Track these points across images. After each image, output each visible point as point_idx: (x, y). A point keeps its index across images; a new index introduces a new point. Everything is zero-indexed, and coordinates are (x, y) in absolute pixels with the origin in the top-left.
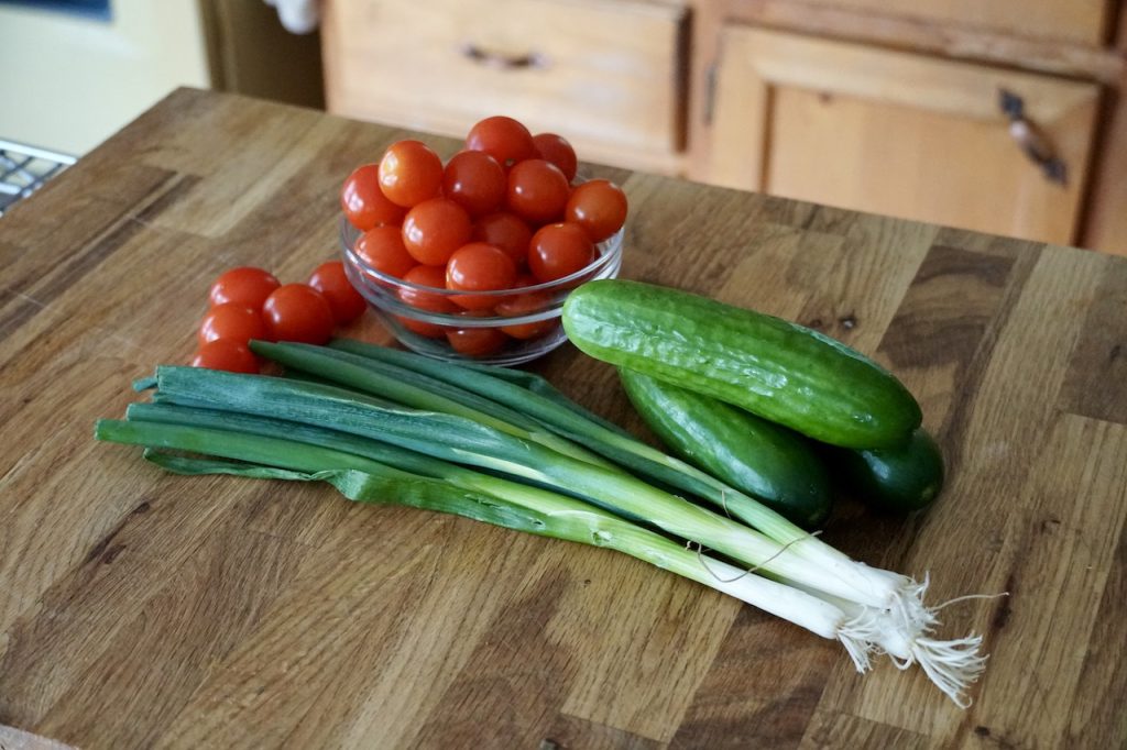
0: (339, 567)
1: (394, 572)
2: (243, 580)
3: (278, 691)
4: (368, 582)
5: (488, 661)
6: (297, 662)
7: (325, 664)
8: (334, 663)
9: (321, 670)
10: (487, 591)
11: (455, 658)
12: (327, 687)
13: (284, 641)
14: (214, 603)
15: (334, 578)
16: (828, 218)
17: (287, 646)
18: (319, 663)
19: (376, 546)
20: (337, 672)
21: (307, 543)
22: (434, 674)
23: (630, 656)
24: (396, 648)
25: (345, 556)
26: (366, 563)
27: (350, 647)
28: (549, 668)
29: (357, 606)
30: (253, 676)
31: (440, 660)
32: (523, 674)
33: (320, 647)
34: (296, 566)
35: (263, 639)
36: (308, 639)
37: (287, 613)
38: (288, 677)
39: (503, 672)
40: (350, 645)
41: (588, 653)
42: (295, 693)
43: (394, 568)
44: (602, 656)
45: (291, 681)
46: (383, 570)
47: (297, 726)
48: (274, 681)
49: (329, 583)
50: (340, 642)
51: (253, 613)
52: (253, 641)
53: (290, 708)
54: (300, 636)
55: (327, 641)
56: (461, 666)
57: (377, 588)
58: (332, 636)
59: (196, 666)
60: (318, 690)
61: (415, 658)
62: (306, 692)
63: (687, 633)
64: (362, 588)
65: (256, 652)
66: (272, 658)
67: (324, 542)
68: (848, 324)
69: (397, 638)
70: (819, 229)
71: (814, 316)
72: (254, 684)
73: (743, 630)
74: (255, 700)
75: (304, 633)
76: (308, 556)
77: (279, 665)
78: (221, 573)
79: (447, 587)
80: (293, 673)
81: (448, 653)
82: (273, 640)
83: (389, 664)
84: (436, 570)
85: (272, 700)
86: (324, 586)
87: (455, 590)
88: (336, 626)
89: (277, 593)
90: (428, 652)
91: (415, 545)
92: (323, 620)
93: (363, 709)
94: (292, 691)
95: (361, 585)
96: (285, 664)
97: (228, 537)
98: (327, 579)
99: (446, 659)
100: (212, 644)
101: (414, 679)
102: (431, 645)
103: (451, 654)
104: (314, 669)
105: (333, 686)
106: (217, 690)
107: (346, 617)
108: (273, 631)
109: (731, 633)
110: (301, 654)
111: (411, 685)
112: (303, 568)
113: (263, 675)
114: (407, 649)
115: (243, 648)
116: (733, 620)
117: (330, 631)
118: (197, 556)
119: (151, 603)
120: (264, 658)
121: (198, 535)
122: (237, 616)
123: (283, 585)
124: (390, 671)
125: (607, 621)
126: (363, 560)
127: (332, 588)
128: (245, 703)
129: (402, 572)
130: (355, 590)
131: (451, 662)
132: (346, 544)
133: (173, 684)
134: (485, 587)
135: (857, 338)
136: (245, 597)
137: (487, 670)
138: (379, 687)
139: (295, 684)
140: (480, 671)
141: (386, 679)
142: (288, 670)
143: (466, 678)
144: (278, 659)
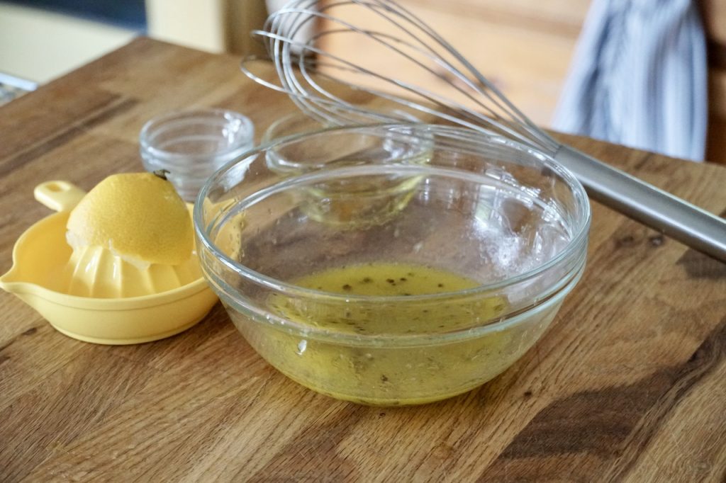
0: (178, 387)
1: (223, 394)
2: (98, 389)
3: (105, 472)
4: (199, 400)
5: (284, 466)
6: (125, 452)
7: (150, 455)
8: (155, 457)
9: (144, 459)
10: (296, 414)
11: (257, 461)
12: (146, 472)
13: (119, 437)
14: (69, 404)
15: (172, 395)
16: (659, 162)
17: (121, 440)
18: (143, 455)
19: (213, 374)
20: (157, 463)
21: (157, 367)
22: (237, 471)
23: (404, 473)
24: (209, 449)
25: (186, 379)
26: (201, 386)
27: (171, 446)
28: (334, 475)
29: (185, 417)
30: (87, 459)
31: (244, 461)
32: (310, 478)
33: (147, 444)
34: (144, 383)
35: (103, 433)
36: (139, 437)
37: (126, 416)
38: (115, 463)
39: (294, 475)
40: (172, 444)
41: (370, 466)
42: (118, 475)
43: (223, 391)
44: (380, 470)
45: (117, 466)
46: (214, 392)
48: (104, 464)
49: (166, 398)
50: (165, 440)
51: (99, 414)
52: (95, 434)
54: (133, 434)
55: (154, 439)
56: (260, 467)
57: (205, 405)
58: (160, 436)
59: (43, 448)
60: (137, 474)
61: (224, 458)
62: (129, 474)
63: (458, 460)
64: (193, 403)
65: (94, 442)
66: (105, 448)
67: (170, 368)
68: (657, 242)
69: (213, 442)
70: (649, 170)
71: (628, 233)
72: (86, 465)
73: (506, 462)
74: (84, 477)
75: (138, 431)
76: (155, 377)
77: (111, 453)
78: (81, 383)
79: (263, 409)
80: (120, 460)
81: (252, 457)
82: (111, 434)
83: (201, 461)
84: (258, 395)
85: (98, 478)
86: (162, 399)
87: (269, 412)
88: (165, 429)
89: (123, 401)
90: (235, 455)
91: (245, 375)
92: (155, 424)
94: (116, 473)
95: (193, 401)
96: (116, 453)
97: (93, 358)
98: (167, 394)
99: (249, 461)
100: (61, 433)
101: (219, 473)
102: (239, 450)
103: (255, 457)
104: (138, 459)
105: (151, 473)
106: (56, 466)
107: (175, 423)
108: (113, 428)
109: (495, 463)
110: (130, 447)
111: (215, 477)
112: (149, 386)
113: (96, 459)
114: (219, 451)
115: (84, 439)
116: (499, 454)
117: (158, 432)
118: (65, 369)
119: (19, 400)
120: (100, 447)
121: (71, 354)
122: (86, 414)
123: (129, 396)
124: (201, 465)
125: (392, 446)
126: (200, 383)
127: (167, 402)
128: (76, 478)
129: (229, 395)
130: (188, 405)
131: (252, 464)
132: (189, 371)
133: (21, 459)
134: (296, 411)
135: (661, 253)
136: (96, 403)
137: (281, 473)
138: (188, 476)
139: (121, 468)
140: (275, 472)
141: (195, 471)
142: (117, 457)
143: (261, 476)
144: (111, 448)
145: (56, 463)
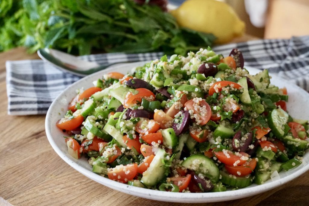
3: (68, 190)
6: (80, 183)
7: (90, 185)
8: (93, 187)
9: (87, 187)
12: (86, 193)
17: (80, 177)
20: (92, 189)
22: (126, 198)
30: (63, 183)
38: (74, 187)
39: (152, 203)
42: (74, 192)
47: (68, 202)
48: (69, 186)
53: (70, 196)
59: (46, 176)
60: (82, 193)
62: (78, 192)
65: (68, 176)
66: (72, 179)
72: (62, 186)
74: (58, 191)
80: (77, 186)
85: (65, 192)
93: (94, 203)
96: (76, 182)
100: (55, 170)
101: (118, 197)
104: (85, 186)
106: (48, 184)
110: (83, 181)
111: (116, 199)
113: (66, 184)
115: (65, 174)
119: (43, 154)
120: (70, 179)
124: (111, 193)
128: (55, 191)
133: (34, 179)
137: (146, 201)
138: (104, 197)
139: (76, 189)
140: (144, 201)
141: (108, 195)
142: (76, 184)
143: (137, 202)
144: (75, 180)
145: (49, 183)
